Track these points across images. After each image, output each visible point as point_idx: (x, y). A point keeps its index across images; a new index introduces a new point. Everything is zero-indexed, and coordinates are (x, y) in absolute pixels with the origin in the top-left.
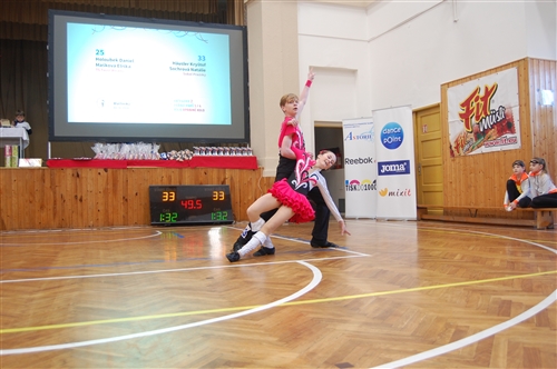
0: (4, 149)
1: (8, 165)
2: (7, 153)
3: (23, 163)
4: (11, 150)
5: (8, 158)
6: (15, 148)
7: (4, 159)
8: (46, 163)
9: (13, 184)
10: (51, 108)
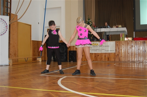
0: (120, 35)
1: (121, 40)
2: (121, 36)
3: (126, 39)
4: (122, 35)
5: (121, 38)
6: (123, 34)
7: (120, 38)
8: (133, 39)
9: (123, 46)
10: (134, 20)
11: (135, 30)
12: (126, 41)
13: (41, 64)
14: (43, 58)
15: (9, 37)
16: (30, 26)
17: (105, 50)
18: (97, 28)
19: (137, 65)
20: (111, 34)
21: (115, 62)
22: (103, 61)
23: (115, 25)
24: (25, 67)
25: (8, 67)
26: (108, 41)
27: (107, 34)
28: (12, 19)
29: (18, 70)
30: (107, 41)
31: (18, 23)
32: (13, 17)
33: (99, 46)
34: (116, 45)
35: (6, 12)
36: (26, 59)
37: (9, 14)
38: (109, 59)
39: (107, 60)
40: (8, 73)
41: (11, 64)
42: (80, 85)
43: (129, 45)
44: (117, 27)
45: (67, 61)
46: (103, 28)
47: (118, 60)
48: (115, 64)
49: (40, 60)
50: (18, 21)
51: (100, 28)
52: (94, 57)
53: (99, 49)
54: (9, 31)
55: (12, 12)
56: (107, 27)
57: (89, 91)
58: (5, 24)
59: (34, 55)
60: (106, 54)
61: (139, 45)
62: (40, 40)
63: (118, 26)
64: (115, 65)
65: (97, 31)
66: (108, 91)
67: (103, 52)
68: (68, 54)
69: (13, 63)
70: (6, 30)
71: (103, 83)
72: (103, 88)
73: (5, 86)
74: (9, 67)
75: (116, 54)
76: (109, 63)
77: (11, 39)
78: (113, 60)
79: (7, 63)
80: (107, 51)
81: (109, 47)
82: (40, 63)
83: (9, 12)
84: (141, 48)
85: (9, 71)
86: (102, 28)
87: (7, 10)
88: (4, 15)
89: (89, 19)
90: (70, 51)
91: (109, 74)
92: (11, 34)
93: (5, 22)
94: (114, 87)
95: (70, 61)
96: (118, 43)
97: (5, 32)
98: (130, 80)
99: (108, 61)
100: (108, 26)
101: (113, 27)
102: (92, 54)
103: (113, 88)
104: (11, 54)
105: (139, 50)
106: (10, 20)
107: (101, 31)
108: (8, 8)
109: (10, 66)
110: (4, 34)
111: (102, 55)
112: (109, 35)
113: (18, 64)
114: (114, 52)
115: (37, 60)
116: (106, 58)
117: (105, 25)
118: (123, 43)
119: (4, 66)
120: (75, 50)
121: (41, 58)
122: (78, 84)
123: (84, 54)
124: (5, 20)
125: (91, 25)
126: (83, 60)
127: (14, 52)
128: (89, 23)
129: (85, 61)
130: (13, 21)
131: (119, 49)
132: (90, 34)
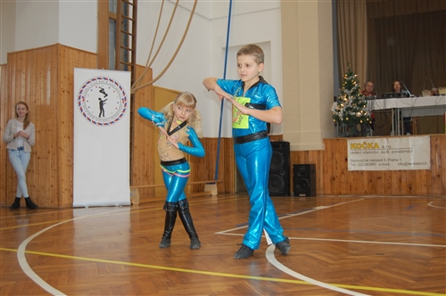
0: (444, 116)
7: (444, 126)
13: (216, 202)
14: (222, 185)
15: (131, 128)
17: (399, 162)
18: (373, 99)
20: (415, 114)
21: (429, 196)
22: (394, 193)
23: (429, 88)
25: (129, 209)
26: (408, 134)
27: (406, 115)
28: (137, 79)
29: (154, 218)
30: (405, 134)
31: (154, 89)
32: (142, 75)
33: (380, 151)
34: (434, 147)
35: (123, 61)
37: (130, 67)
38: (410, 189)
39: (404, 191)
40: (128, 226)
41: (137, 202)
44: (434, 95)
45: (289, 195)
46: (394, 97)
47: (439, 192)
48: (429, 204)
49: (213, 190)
50: (154, 84)
51: (383, 97)
52: (366, 182)
53: (381, 160)
54: (131, 113)
55: (138, 62)
57: (357, 281)
58: (121, 92)
59: (197, 176)
60: (403, 173)
62: (212, 136)
63: (438, 92)
64: (429, 207)
65: (375, 105)
66: (413, 282)
67: (395, 167)
68: (292, 175)
69: (140, 199)
70: (124, 110)
71: (396, 259)
72: (397, 274)
73: (122, 261)
74: (131, 210)
75: (434, 174)
76: (411, 199)
77: (135, 135)
78: (424, 190)
79: (128, 201)
80: (406, 164)
81: (412, 152)
82: (214, 200)
83: (130, 61)
85: (132, 221)
86: (388, 97)
87: (126, 55)
88: (117, 68)
89: (350, 74)
90: (297, 167)
91: (414, 232)
92: (135, 121)
93: (120, 88)
94: (431, 272)
95: (297, 194)
96: (438, 141)
97: (121, 115)
99: (410, 194)
101: (423, 93)
102: (362, 172)
103: (428, 275)
104: (136, 175)
106: (132, 83)
107: (388, 107)
108: (127, 50)
109: (134, 207)
110: (117, 119)
111: (391, 177)
112: (409, 118)
113: (154, 202)
114: (427, 167)
115: (206, 190)
116: (404, 184)
119: (119, 206)
120: (311, 161)
121: (215, 185)
122: (324, 259)
123: (337, 173)
124: (120, 83)
125: (357, 90)
126: (336, 191)
127: (144, 168)
128: (349, 86)
129: (340, 194)
130: (141, 86)
131: (440, 157)
132: (355, 116)
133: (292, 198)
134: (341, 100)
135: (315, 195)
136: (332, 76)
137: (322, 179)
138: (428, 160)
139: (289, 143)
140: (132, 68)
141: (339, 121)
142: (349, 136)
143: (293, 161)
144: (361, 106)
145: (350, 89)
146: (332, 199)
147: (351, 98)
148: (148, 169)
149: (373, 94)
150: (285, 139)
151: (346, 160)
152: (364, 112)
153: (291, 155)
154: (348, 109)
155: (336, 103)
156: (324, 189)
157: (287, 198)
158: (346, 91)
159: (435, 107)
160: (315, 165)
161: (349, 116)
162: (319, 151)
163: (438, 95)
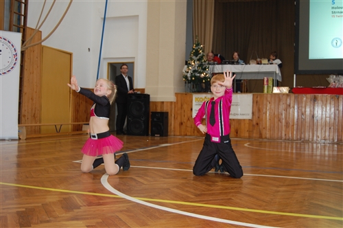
0: (263, 80)
1: (265, 91)
2: (265, 83)
3: (276, 90)
4: (268, 81)
5: (266, 87)
6: (270, 79)
7: (263, 87)
8: (292, 91)
9: (269, 105)
10: (297, 48)
11: (296, 71)
12: (275, 94)
15: (21, 79)
16: (71, 54)
18: (214, 64)
19: (296, 148)
20: (244, 78)
21: (250, 139)
23: (256, 59)
24: (55, 143)
25: (17, 142)
26: (239, 92)
27: (237, 77)
28: (28, 38)
29: (39, 149)
30: (237, 92)
31: (43, 47)
32: (32, 35)
34: (255, 102)
35: (16, 24)
36: (58, 127)
37: (22, 29)
38: (237, 133)
39: (233, 135)
41: (23, 137)
42: (145, 182)
43: (281, 103)
44: (258, 64)
45: (148, 135)
46: (229, 63)
47: (258, 136)
50: (43, 44)
54: (22, 67)
55: (29, 25)
56: (238, 63)
57: (155, 196)
58: (13, 49)
59: (76, 118)
60: (233, 122)
61: (304, 103)
62: (91, 87)
63: (261, 61)
65: (215, 69)
68: (150, 120)
69: (27, 134)
70: (15, 64)
74: (19, 143)
75: (254, 123)
76: (237, 141)
77: (25, 83)
78: (247, 135)
79: (16, 136)
80: (234, 115)
81: (239, 106)
83: (22, 24)
84: (308, 110)
85: (19, 151)
86: (225, 64)
87: (19, 20)
88: (10, 30)
89: (198, 45)
90: (155, 114)
92: (26, 73)
93: (12, 45)
95: (153, 135)
96: (259, 98)
97: (12, 68)
98: (256, 177)
99: (237, 136)
100: (240, 61)
101: (251, 62)
104: (24, 116)
105: (302, 114)
106: (23, 42)
108: (20, 15)
109: (21, 141)
110: (9, 71)
112: (241, 80)
113: (40, 137)
114: (250, 117)
115: (83, 129)
116: (233, 129)
117: (233, 59)
118: (269, 99)
119: (8, 140)
120: (165, 110)
122: (142, 181)
123: (185, 120)
124: (12, 42)
125: (202, 57)
126: (183, 133)
127: (32, 110)
128: (196, 53)
129: (186, 135)
130: (32, 44)
131: (259, 110)
132: (199, 76)
133: (150, 138)
134: (190, 64)
135: (167, 135)
136: (185, 45)
137: (173, 124)
138: (250, 112)
139: (149, 95)
140: (24, 30)
141: (188, 80)
142: (195, 92)
143: (152, 109)
144: (205, 69)
145: (197, 56)
146: (180, 139)
147: (197, 63)
148: (35, 111)
149: (214, 60)
150: (146, 93)
151: (192, 109)
152: (206, 74)
153: (151, 105)
154: (194, 71)
155: (186, 66)
156: (174, 131)
157: (145, 137)
158: (194, 57)
159: (258, 73)
160: (167, 113)
161: (195, 77)
162: (171, 102)
163: (261, 64)
